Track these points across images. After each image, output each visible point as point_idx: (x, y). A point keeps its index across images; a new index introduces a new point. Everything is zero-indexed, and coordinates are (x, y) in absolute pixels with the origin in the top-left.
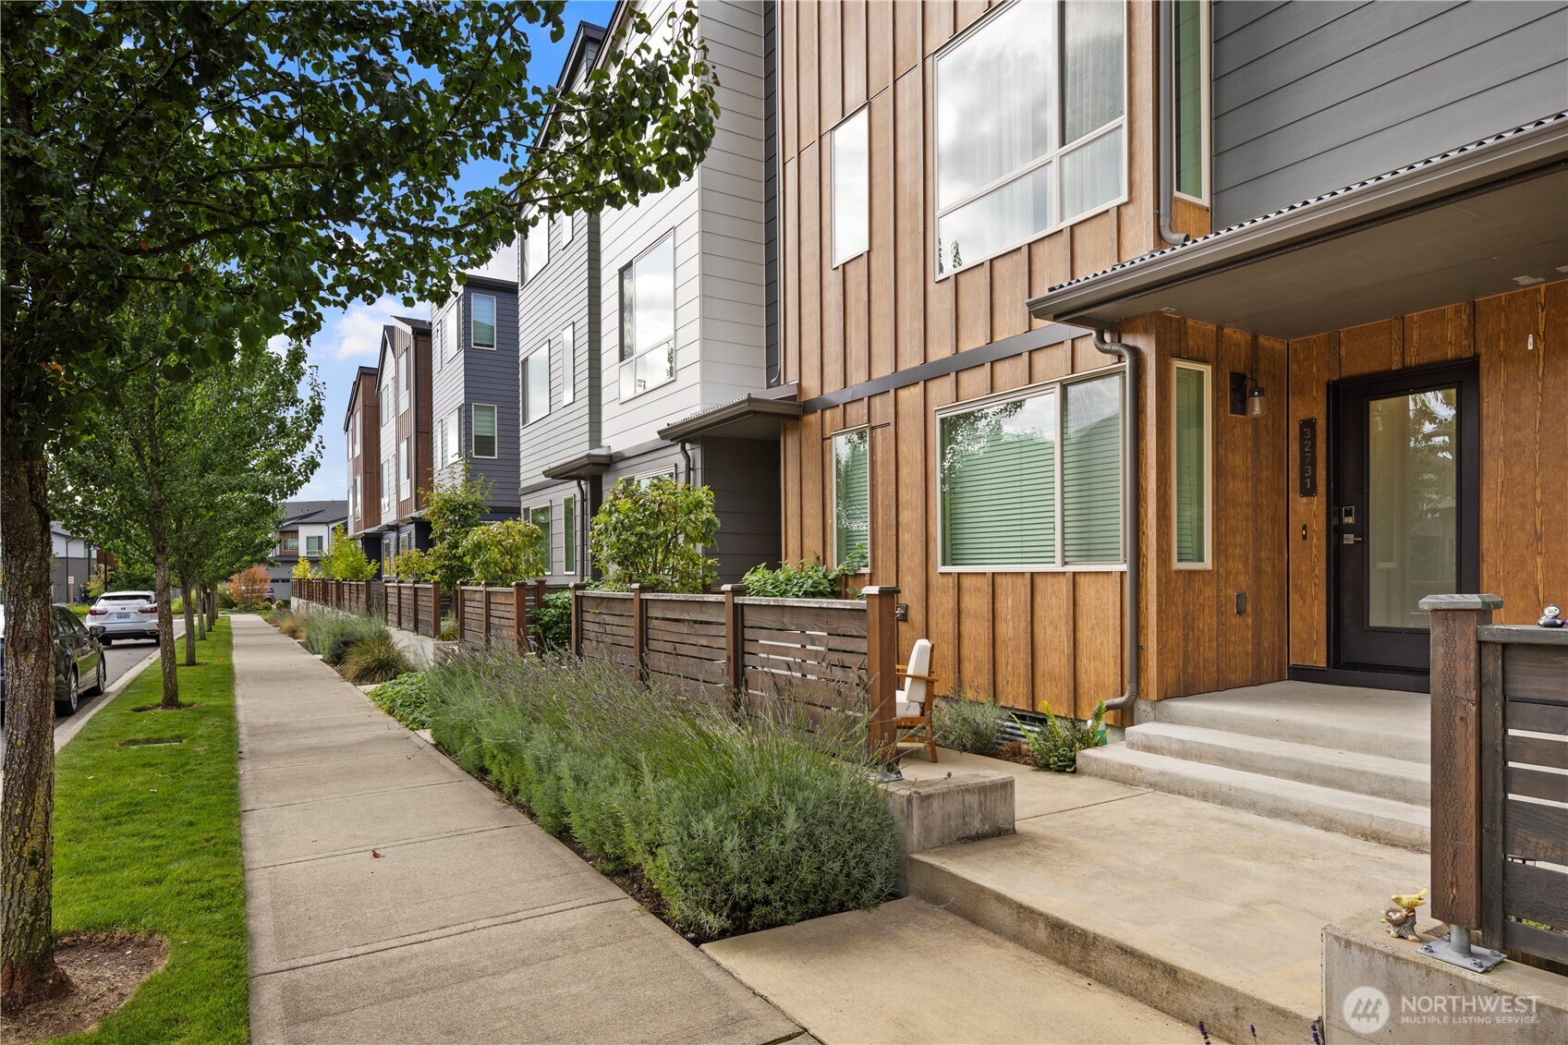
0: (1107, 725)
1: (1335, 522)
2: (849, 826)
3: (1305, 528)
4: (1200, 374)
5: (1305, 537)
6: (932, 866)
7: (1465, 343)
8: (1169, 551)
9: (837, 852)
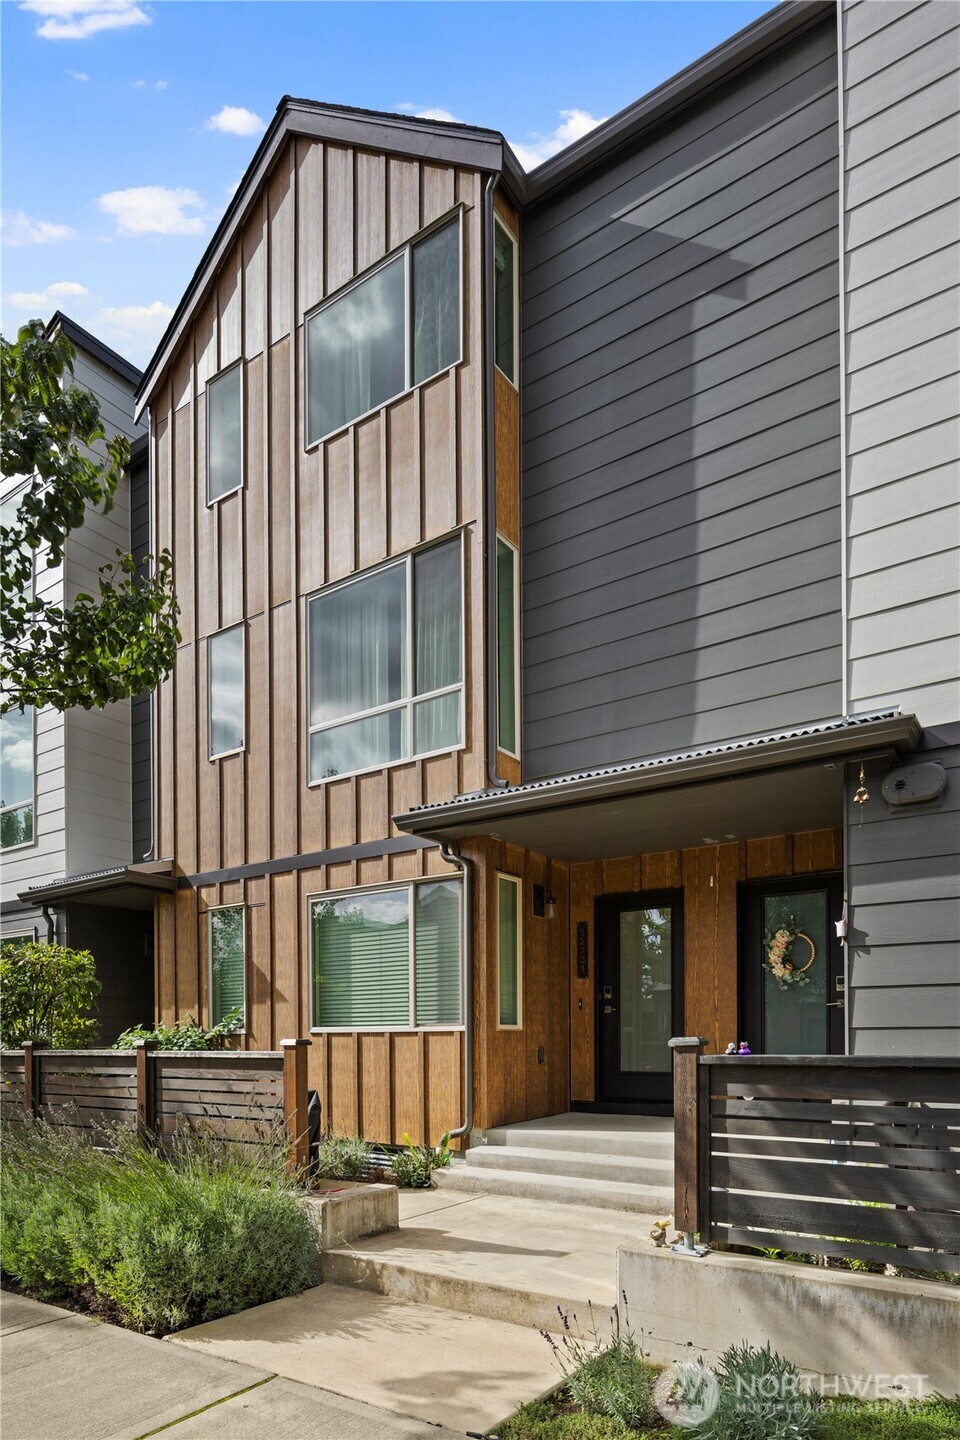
0: (451, 1151)
1: (599, 997)
2: (279, 1231)
3: (581, 1001)
4: (514, 884)
5: (580, 1008)
6: (343, 1256)
7: (676, 878)
8: (495, 1016)
9: (272, 1251)
